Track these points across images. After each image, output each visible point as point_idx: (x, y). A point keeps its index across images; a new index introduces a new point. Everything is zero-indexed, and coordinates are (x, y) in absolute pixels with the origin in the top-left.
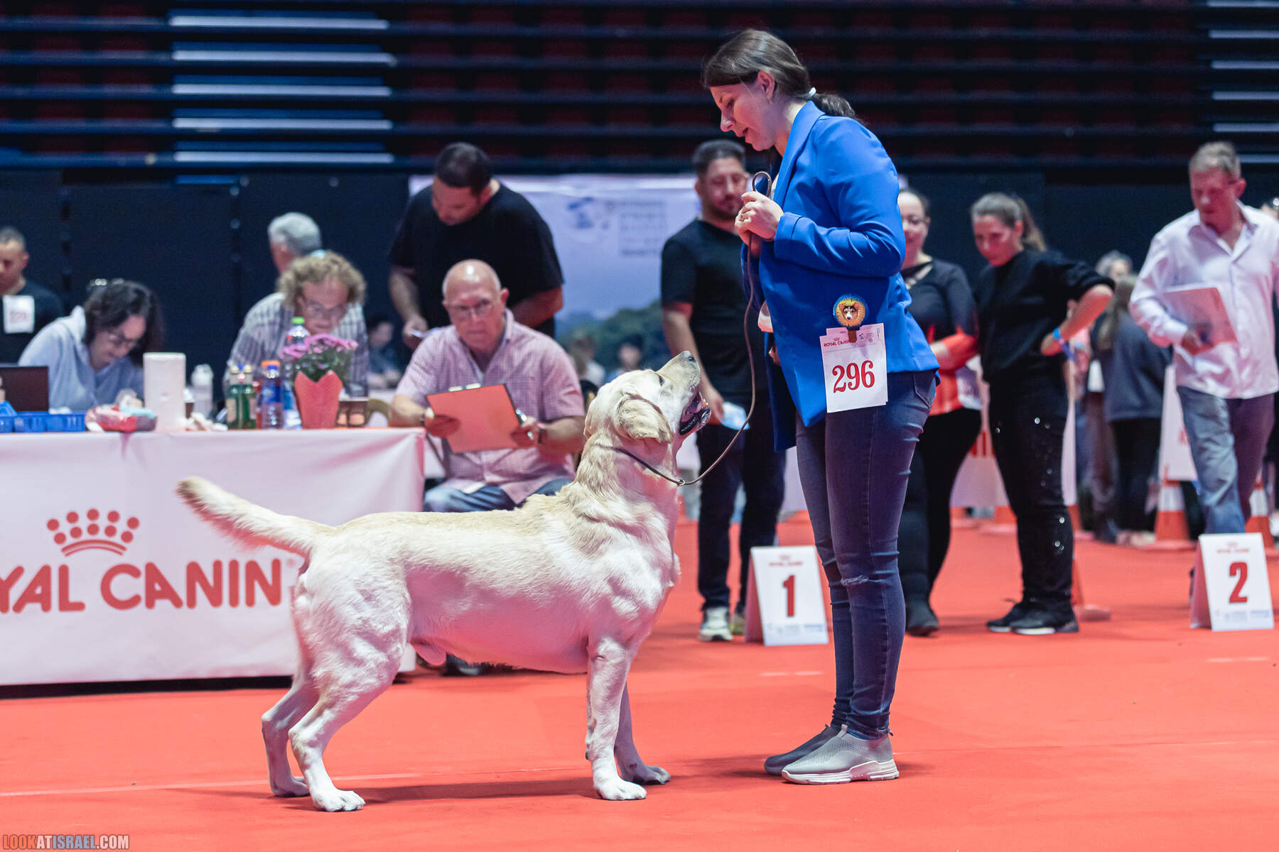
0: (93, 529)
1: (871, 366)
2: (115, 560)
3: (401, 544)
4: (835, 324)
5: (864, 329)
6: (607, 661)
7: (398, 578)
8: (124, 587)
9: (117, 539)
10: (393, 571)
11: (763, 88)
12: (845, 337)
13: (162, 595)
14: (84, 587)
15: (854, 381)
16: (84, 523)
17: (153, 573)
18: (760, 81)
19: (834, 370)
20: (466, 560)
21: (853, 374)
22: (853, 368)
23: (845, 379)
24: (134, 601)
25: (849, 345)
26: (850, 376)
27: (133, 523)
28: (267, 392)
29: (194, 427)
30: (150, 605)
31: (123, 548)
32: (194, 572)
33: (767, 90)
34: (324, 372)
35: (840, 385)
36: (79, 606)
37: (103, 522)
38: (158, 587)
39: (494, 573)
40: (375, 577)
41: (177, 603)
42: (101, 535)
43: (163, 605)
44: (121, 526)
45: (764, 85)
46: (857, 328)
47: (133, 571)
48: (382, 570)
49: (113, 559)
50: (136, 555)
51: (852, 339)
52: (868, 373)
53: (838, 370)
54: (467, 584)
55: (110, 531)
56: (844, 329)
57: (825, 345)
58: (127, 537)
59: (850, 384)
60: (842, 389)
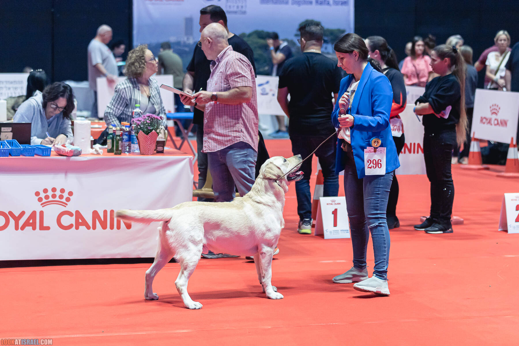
0: (54, 196)
1: (381, 161)
2: (63, 209)
3: (202, 211)
4: (370, 145)
5: (380, 148)
6: (266, 254)
7: (201, 223)
8: (66, 220)
9: (64, 200)
10: (200, 221)
11: (355, 56)
12: (373, 150)
13: (82, 224)
14: (50, 220)
15: (375, 166)
16: (50, 193)
17: (78, 215)
18: (354, 53)
19: (368, 161)
20: (222, 218)
21: (374, 163)
22: (374, 161)
23: (372, 165)
24: (70, 227)
25: (374, 153)
26: (373, 163)
27: (71, 194)
28: (125, 137)
29: (95, 153)
30: (77, 228)
31: (67, 204)
32: (95, 214)
33: (356, 57)
34: (151, 130)
35: (370, 166)
36: (48, 228)
37: (58, 193)
38: (80, 221)
39: (232, 222)
40: (195, 223)
41: (88, 228)
42: (57, 199)
43: (82, 228)
44: (66, 195)
45: (355, 55)
46: (377, 148)
47: (70, 214)
48: (197, 220)
49: (62, 209)
50: (71, 207)
51: (375, 151)
52: (380, 163)
53: (369, 161)
54: (222, 226)
55: (61, 197)
56: (373, 148)
57: (366, 152)
58: (68, 199)
59: (373, 166)
60: (371, 168)
